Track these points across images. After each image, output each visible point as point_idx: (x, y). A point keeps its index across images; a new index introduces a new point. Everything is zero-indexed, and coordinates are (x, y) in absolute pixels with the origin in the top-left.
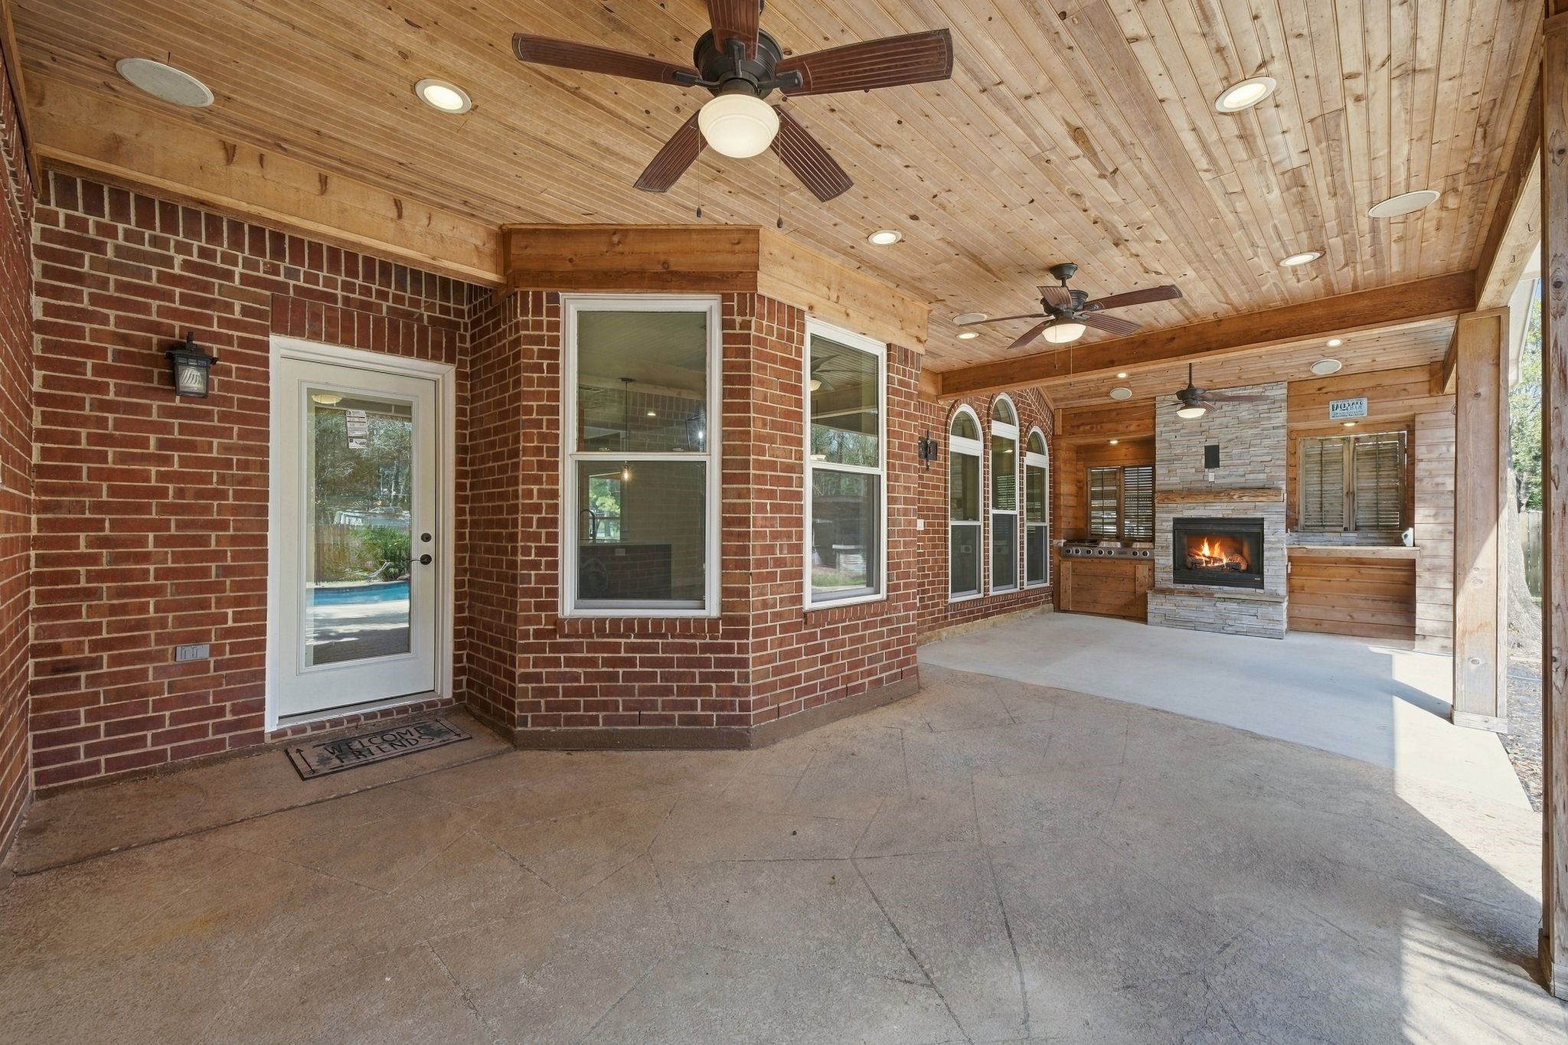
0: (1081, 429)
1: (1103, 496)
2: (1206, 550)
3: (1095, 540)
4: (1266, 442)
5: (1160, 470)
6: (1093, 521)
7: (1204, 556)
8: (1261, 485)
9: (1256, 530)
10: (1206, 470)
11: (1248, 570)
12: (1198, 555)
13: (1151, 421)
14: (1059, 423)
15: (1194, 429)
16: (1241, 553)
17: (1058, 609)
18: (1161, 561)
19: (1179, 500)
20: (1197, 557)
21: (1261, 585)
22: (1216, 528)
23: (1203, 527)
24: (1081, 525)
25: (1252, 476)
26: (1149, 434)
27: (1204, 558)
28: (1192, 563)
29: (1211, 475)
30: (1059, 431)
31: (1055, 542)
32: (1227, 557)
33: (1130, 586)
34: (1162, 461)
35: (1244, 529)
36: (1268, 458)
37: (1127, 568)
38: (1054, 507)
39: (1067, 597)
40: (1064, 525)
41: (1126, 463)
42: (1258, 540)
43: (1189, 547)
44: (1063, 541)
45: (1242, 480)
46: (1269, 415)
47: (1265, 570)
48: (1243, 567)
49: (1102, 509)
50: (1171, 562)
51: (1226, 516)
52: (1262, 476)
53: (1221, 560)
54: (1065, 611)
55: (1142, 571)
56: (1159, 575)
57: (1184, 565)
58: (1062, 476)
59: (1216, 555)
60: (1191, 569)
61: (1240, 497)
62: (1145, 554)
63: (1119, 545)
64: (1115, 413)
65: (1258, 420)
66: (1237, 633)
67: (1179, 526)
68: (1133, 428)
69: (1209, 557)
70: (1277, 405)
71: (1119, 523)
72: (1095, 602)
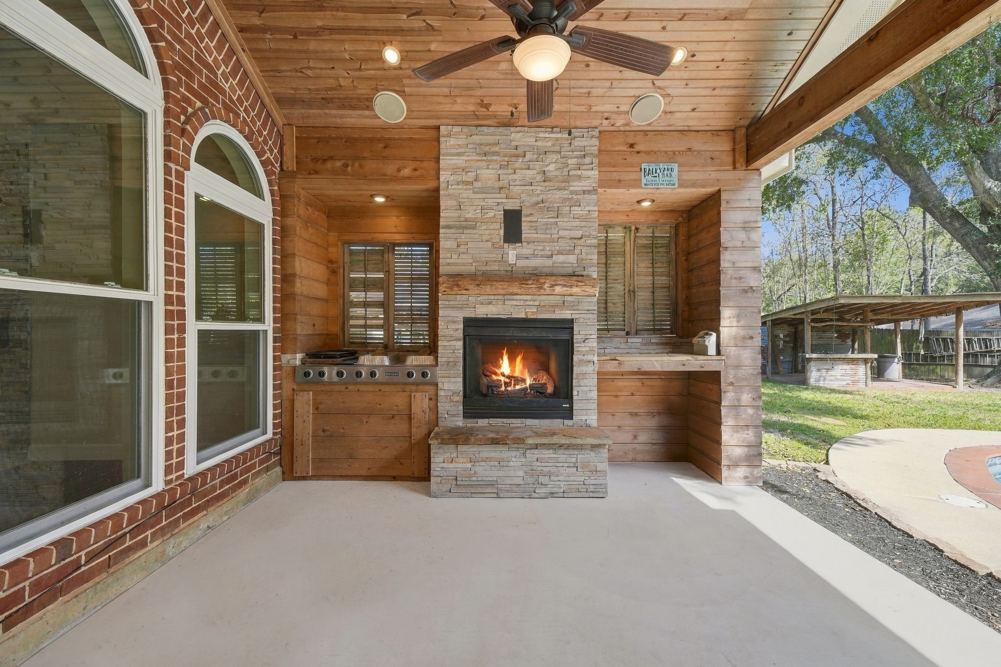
0: (329, 165)
1: (366, 285)
2: (505, 367)
3: (352, 356)
4: (576, 210)
5: (446, 242)
6: (352, 322)
7: (503, 375)
8: (570, 271)
9: (565, 336)
10: (506, 245)
11: (555, 394)
12: (496, 374)
13: (433, 164)
14: (291, 151)
15: (490, 184)
16: (547, 370)
17: (289, 475)
18: (446, 386)
19: (473, 289)
20: (494, 377)
21: (569, 414)
22: (518, 334)
23: (502, 332)
24: (335, 329)
25: (561, 258)
26: (431, 185)
27: (502, 379)
28: (488, 387)
29: (512, 253)
30: (291, 165)
31: (286, 358)
32: (531, 376)
33: (400, 427)
34: (448, 227)
35: (551, 336)
36: (578, 234)
37: (398, 400)
38: (284, 297)
39: (306, 453)
40: (302, 328)
41: (398, 238)
42: (567, 349)
43: (484, 363)
44: (299, 356)
45: (548, 262)
46: (579, 172)
47: (575, 393)
48: (550, 389)
49: (366, 305)
50: (459, 387)
51: (531, 316)
52: (572, 259)
53: (524, 381)
54: (304, 478)
55: (421, 403)
56: (443, 407)
57: (477, 390)
58: (298, 245)
59: (517, 374)
60: (485, 395)
61: (552, 286)
62: (424, 375)
63: (386, 361)
64: (382, 145)
65: (568, 179)
66: (552, 495)
67: (472, 331)
68: (406, 172)
69: (509, 377)
70: (588, 160)
71: (386, 326)
72: (351, 457)
